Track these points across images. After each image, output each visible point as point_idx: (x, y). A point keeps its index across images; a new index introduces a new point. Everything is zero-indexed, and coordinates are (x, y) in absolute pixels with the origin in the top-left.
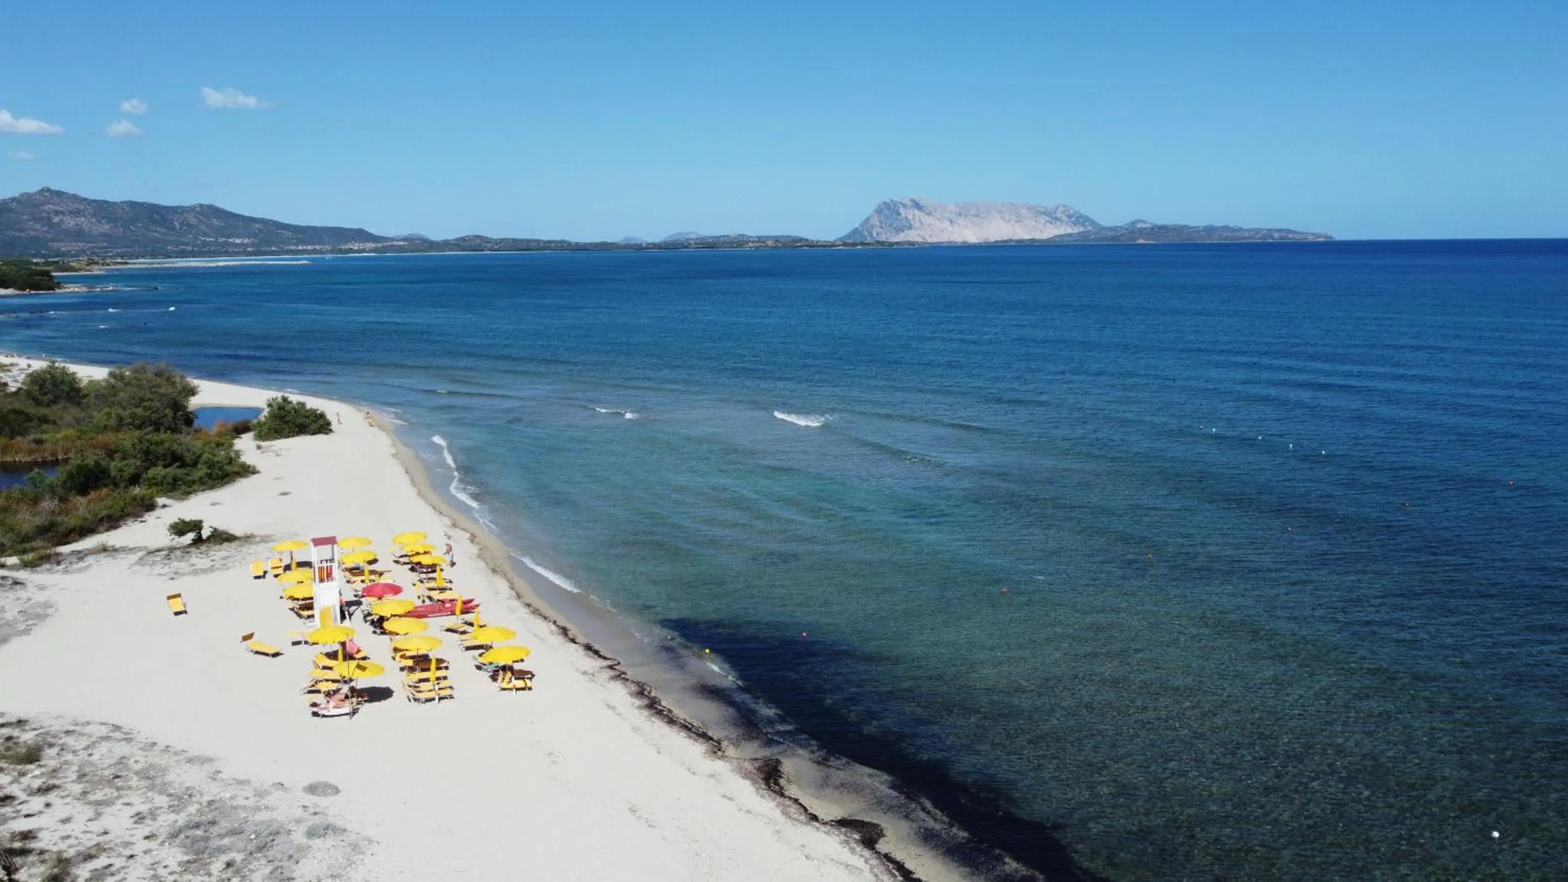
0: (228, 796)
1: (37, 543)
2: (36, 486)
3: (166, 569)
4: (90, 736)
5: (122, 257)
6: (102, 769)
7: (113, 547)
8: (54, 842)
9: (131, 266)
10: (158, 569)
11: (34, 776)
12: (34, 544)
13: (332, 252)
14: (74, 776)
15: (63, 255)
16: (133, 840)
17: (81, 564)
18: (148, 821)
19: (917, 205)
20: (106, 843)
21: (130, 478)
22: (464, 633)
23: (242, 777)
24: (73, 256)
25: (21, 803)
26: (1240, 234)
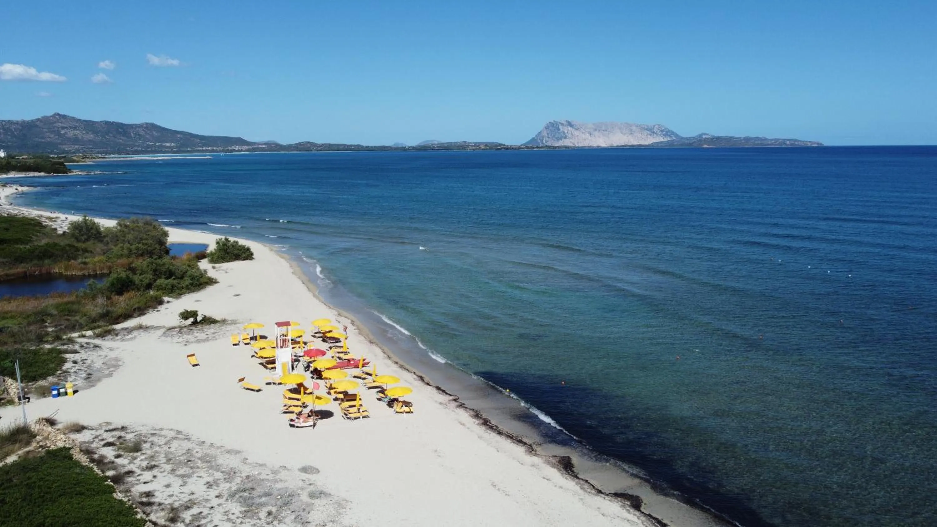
0: (256, 473)
1: (101, 323)
2: (92, 290)
3: (181, 340)
4: (165, 437)
5: (101, 154)
6: (179, 456)
7: (146, 325)
8: (164, 498)
9: (108, 159)
10: (176, 339)
11: (141, 460)
12: (99, 324)
13: (223, 151)
14: (164, 460)
15: (67, 152)
16: (209, 498)
17: (130, 336)
18: (215, 487)
19: (570, 124)
20: (195, 499)
21: (147, 285)
22: (364, 379)
23: (261, 462)
24: (74, 153)
25: (139, 475)
26: (765, 142)
